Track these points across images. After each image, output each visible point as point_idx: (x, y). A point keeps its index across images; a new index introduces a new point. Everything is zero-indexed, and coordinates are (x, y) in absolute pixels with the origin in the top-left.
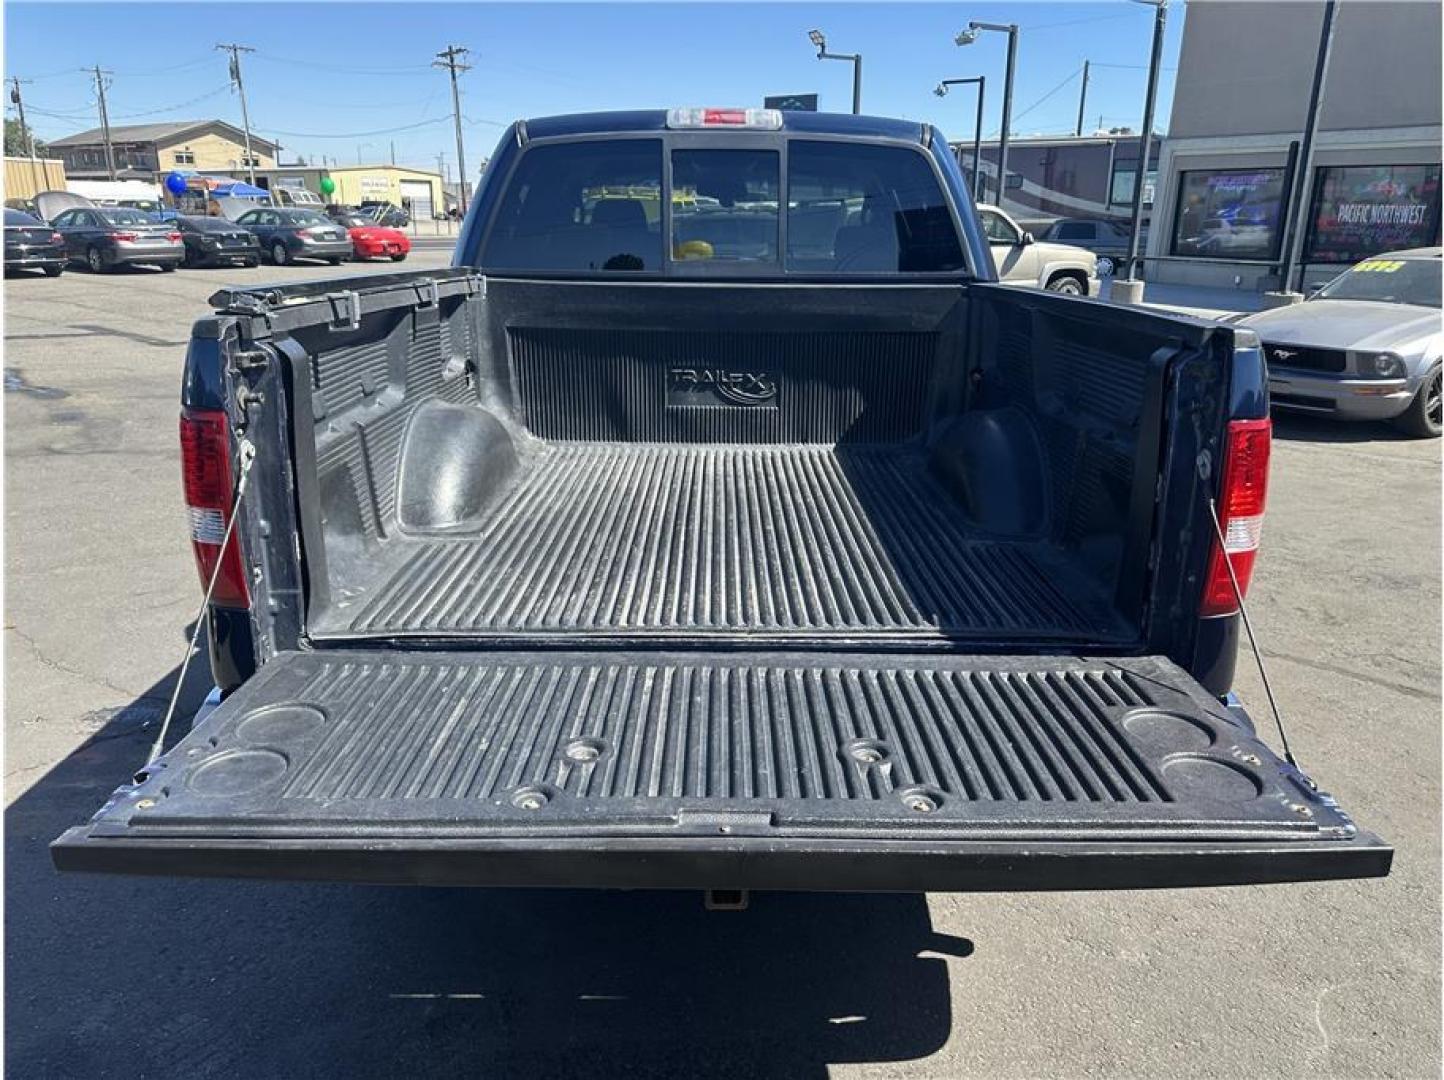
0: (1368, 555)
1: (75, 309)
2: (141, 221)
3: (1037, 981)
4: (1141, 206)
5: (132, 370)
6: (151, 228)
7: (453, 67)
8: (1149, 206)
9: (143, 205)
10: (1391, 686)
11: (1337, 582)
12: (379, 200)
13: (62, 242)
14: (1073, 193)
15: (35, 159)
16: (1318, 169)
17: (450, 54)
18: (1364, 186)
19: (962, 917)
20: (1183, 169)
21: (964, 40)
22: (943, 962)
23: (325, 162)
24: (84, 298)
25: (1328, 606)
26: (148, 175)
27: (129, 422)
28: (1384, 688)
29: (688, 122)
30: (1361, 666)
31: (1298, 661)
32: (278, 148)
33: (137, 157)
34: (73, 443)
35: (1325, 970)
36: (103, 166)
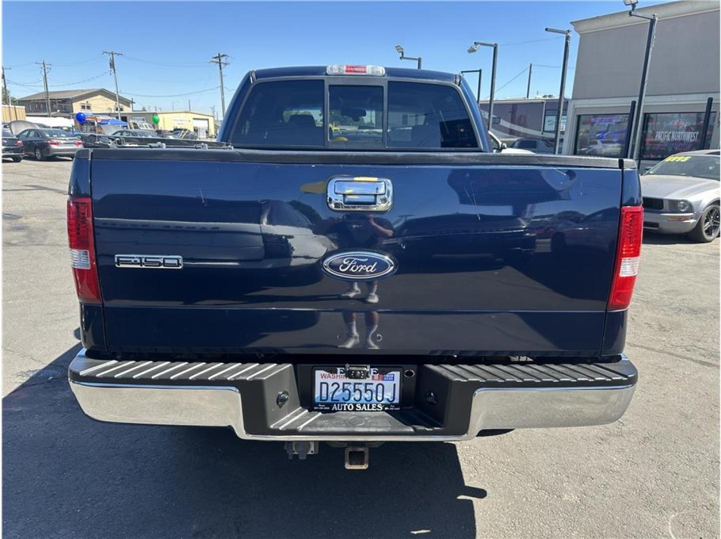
0: (680, 298)
1: (27, 177)
2: (62, 135)
3: (521, 511)
4: (559, 133)
5: (54, 206)
6: (67, 139)
7: (220, 64)
8: (563, 133)
9: (65, 128)
10: (696, 361)
11: (665, 311)
12: (182, 128)
13: (22, 145)
14: (524, 126)
15: (10, 106)
16: (645, 114)
17: (219, 57)
18: (668, 122)
19: (480, 478)
20: (580, 114)
21: (472, 51)
22: (471, 501)
23: (156, 110)
24: (32, 173)
25: (661, 322)
26: (67, 115)
27: (51, 231)
28: (692, 362)
29: (337, 71)
30: (679, 351)
31: (648, 348)
32: (132, 102)
33: (62, 105)
34: (22, 240)
35: (672, 504)
36: (45, 110)
